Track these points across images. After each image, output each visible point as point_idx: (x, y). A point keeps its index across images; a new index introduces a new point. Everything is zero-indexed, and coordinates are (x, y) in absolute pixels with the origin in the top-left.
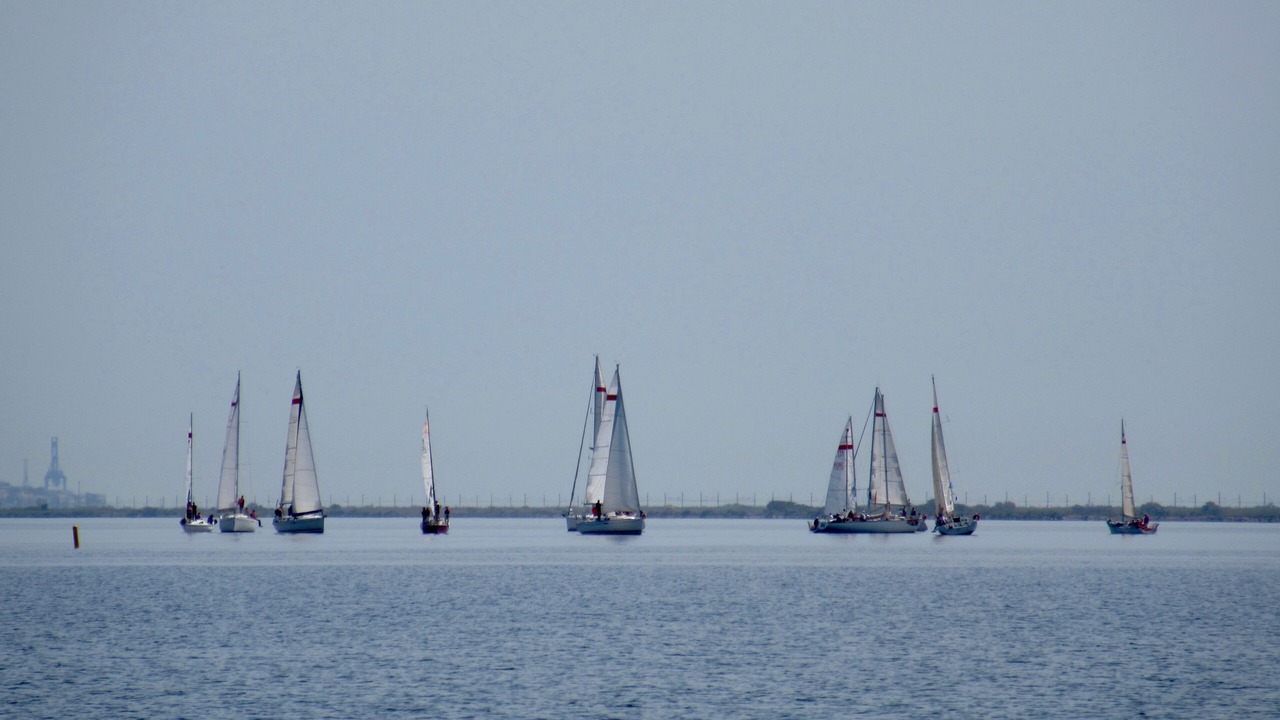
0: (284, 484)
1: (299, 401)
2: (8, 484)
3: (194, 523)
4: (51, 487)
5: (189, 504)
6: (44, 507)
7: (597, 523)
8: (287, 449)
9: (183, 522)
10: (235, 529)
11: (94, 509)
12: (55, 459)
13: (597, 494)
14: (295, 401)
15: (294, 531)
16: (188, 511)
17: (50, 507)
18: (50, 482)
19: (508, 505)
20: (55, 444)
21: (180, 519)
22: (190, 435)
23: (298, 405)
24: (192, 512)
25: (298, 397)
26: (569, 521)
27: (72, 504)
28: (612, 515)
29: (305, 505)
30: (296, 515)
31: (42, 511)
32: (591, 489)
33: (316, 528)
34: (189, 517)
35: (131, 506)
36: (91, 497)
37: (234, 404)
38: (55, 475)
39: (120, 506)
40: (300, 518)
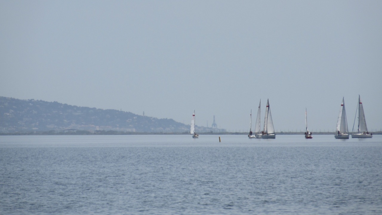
0: (264, 127)
1: (268, 106)
2: (203, 127)
3: (251, 136)
4: (213, 127)
5: (250, 131)
6: (212, 132)
7: (339, 136)
8: (265, 118)
9: (249, 136)
10: (259, 137)
11: (224, 133)
12: (214, 120)
13: (339, 129)
14: (267, 106)
15: (267, 138)
16: (250, 133)
17: (213, 132)
18: (213, 126)
19: (324, 132)
20: (214, 117)
21: (248, 135)
22: (251, 115)
23: (268, 107)
24: (251, 133)
25: (268, 105)
26: (352, 135)
27: (218, 131)
28: (343, 134)
29: (270, 132)
30: (268, 134)
31: (211, 133)
32: (338, 128)
33: (273, 137)
34: (250, 135)
35: (232, 132)
36: (223, 130)
37: (259, 107)
38: (214, 124)
39: (230, 132)
40: (269, 135)
